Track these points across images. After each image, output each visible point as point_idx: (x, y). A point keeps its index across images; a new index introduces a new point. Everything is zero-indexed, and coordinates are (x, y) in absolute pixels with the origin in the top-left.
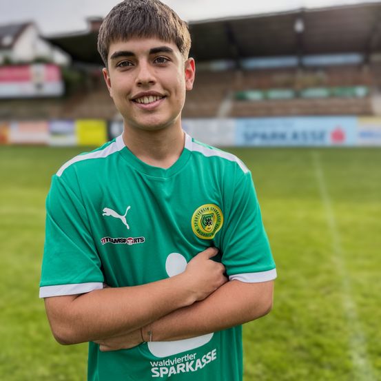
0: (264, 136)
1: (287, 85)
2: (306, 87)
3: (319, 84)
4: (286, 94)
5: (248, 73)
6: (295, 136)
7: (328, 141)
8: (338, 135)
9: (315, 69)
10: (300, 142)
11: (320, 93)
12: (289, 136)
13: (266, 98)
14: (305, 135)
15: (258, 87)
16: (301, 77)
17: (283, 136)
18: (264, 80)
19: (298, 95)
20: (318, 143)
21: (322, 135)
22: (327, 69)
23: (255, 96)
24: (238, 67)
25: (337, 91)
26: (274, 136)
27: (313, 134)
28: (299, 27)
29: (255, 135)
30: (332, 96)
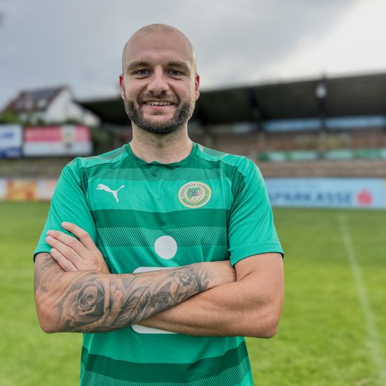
0: (287, 197)
1: (310, 147)
2: (329, 149)
3: (343, 146)
4: (310, 155)
5: (270, 136)
6: (320, 197)
7: (355, 203)
8: (365, 197)
9: (338, 131)
10: (325, 203)
11: (345, 154)
12: (314, 196)
13: (289, 160)
14: (330, 196)
15: (281, 149)
16: (323, 139)
17: (307, 197)
18: (287, 142)
19: (321, 157)
20: (344, 205)
21: (348, 197)
22: (351, 131)
23: (277, 157)
24: (260, 129)
25: (362, 152)
26: (298, 197)
27: (339, 196)
28: (321, 92)
29: (278, 195)
30: (356, 158)
